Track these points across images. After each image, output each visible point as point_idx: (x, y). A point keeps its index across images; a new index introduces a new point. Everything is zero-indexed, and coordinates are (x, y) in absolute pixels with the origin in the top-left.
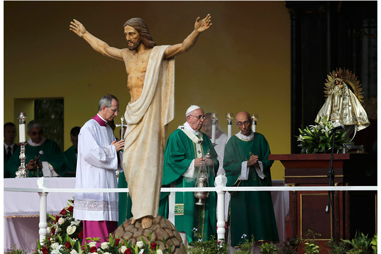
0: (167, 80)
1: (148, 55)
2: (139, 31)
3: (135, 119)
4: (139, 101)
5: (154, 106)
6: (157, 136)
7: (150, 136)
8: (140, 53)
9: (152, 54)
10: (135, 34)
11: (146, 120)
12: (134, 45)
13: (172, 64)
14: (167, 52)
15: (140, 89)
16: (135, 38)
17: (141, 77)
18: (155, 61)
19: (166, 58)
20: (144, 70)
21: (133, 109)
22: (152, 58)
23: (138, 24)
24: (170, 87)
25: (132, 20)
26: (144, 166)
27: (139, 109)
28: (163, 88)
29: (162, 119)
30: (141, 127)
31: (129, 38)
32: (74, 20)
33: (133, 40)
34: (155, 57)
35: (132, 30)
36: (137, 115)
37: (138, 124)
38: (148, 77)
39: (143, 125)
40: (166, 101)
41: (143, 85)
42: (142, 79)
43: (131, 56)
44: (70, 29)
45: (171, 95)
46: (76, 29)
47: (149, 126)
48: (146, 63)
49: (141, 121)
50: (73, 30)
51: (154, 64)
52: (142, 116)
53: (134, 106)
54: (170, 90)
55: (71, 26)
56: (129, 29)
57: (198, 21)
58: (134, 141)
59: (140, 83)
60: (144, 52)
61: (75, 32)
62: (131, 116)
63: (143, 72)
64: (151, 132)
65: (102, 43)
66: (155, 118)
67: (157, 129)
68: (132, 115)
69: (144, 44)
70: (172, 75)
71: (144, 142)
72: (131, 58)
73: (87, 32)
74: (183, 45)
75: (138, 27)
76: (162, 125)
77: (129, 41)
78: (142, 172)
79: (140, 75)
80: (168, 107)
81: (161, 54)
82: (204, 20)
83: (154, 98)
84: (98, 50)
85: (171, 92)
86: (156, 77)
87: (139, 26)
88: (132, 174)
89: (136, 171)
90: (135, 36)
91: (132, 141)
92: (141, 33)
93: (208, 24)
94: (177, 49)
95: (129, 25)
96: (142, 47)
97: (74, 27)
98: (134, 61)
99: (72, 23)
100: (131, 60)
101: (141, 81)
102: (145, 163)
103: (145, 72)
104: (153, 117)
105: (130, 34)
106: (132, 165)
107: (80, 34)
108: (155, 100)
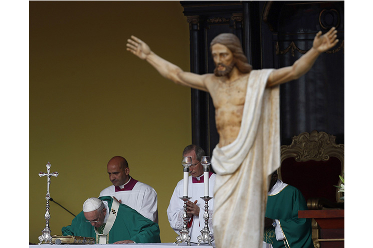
0: (270, 115)
1: (245, 82)
2: (232, 51)
3: (230, 167)
4: (237, 144)
5: (256, 150)
6: (259, 189)
7: (250, 190)
8: (233, 79)
9: (251, 81)
10: (227, 54)
11: (245, 168)
12: (226, 70)
13: (276, 94)
14: (271, 77)
15: (236, 128)
16: (228, 61)
17: (238, 111)
18: (257, 90)
19: (269, 86)
20: (242, 102)
21: (228, 154)
22: (252, 86)
23: (231, 42)
24: (273, 124)
25: (222, 37)
26: (243, 230)
27: (236, 154)
28: (265, 126)
29: (265, 167)
30: (239, 177)
31: (220, 60)
32: (133, 37)
33: (225, 63)
34: (256, 85)
35: (224, 49)
36: (233, 162)
37: (233, 174)
38: (248, 111)
39: (242, 175)
40: (269, 143)
41: (240, 122)
42: (239, 114)
43: (220, 84)
44: (128, 49)
45: (275, 135)
46: (135, 48)
47: (249, 177)
48: (243, 93)
49: (238, 169)
50: (132, 51)
51: (255, 94)
52: (239, 163)
53: (228, 150)
54: (274, 129)
55: (128, 45)
56: (219, 48)
57: (319, 37)
58: (229, 197)
59: (236, 120)
60: (239, 79)
61: (134, 52)
62: (224, 164)
63: (239, 105)
64: (251, 184)
65: (173, 67)
66: (257, 166)
67: (259, 180)
68: (226, 162)
69: (238, 68)
70: (277, 109)
71: (243, 198)
72: (220, 86)
73: (152, 53)
74: (294, 69)
75: (232, 46)
76: (265, 174)
77: (219, 64)
78: (240, 238)
79: (235, 108)
80: (272, 150)
81: (264, 81)
82: (326, 36)
83: (255, 139)
84: (169, 77)
85: (276, 131)
86: (258, 112)
87: (233, 44)
88: (226, 241)
89: (232, 236)
90: (228, 57)
91: (227, 197)
92: (235, 54)
93: (332, 40)
94: (286, 74)
95: (219, 43)
96: (235, 72)
97: (132, 47)
98: (225, 90)
99: (129, 41)
100: (220, 89)
101: (238, 117)
102: (245, 225)
103: (243, 104)
104: (254, 164)
105: (221, 55)
106: (227, 227)
107: (143, 56)
108: (256, 142)
